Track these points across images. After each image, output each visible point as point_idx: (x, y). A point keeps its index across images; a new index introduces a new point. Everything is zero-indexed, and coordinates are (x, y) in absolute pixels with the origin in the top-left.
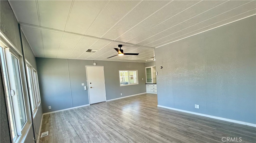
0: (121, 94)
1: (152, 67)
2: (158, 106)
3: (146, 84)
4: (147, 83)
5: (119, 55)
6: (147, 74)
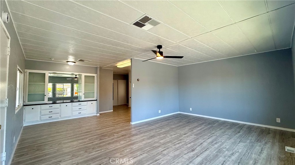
1: (47, 73)
5: (158, 58)
6: (29, 84)
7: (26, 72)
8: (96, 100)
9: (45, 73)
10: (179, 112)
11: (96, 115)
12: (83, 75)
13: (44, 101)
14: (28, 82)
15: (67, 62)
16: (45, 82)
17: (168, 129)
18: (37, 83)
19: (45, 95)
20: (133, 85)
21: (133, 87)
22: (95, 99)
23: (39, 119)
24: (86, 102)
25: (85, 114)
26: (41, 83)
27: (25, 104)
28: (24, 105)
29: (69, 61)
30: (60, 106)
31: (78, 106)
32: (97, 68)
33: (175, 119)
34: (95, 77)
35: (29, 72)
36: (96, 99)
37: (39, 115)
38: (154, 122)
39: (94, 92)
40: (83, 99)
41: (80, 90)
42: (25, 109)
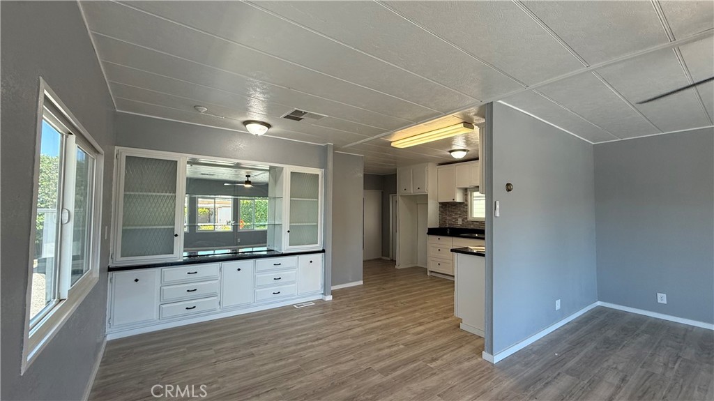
4: (117, 261)
6: (125, 195)
7: (119, 157)
8: (323, 251)
9: (176, 161)
10: (599, 303)
11: (321, 297)
12: (288, 169)
13: (173, 253)
14: (125, 191)
15: (247, 122)
16: (175, 192)
18: (150, 194)
19: (176, 235)
20: (498, 207)
21: (498, 214)
22: (318, 247)
23: (155, 316)
24: (296, 257)
25: (293, 295)
26: (162, 194)
27: (112, 265)
28: (111, 269)
30: (220, 269)
31: (272, 270)
32: (325, 149)
34: (320, 177)
35: (127, 156)
36: (321, 249)
37: (156, 303)
39: (317, 225)
40: (285, 248)
42: (113, 281)
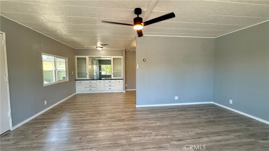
0: (46, 102)
1: (87, 57)
2: (137, 106)
3: (76, 80)
4: (77, 78)
6: (77, 66)
8: (123, 79)
10: (212, 103)
11: (122, 91)
12: (112, 57)
15: (97, 47)
16: (86, 64)
17: (166, 124)
18: (82, 65)
19: (87, 74)
20: (138, 66)
21: (138, 68)
23: (84, 90)
24: (115, 80)
25: (114, 90)
26: (84, 65)
29: (97, 46)
30: (96, 82)
31: (108, 83)
33: (194, 112)
34: (122, 59)
35: (77, 58)
37: (84, 87)
38: (160, 109)
39: (121, 72)
40: (112, 78)
41: (106, 70)
